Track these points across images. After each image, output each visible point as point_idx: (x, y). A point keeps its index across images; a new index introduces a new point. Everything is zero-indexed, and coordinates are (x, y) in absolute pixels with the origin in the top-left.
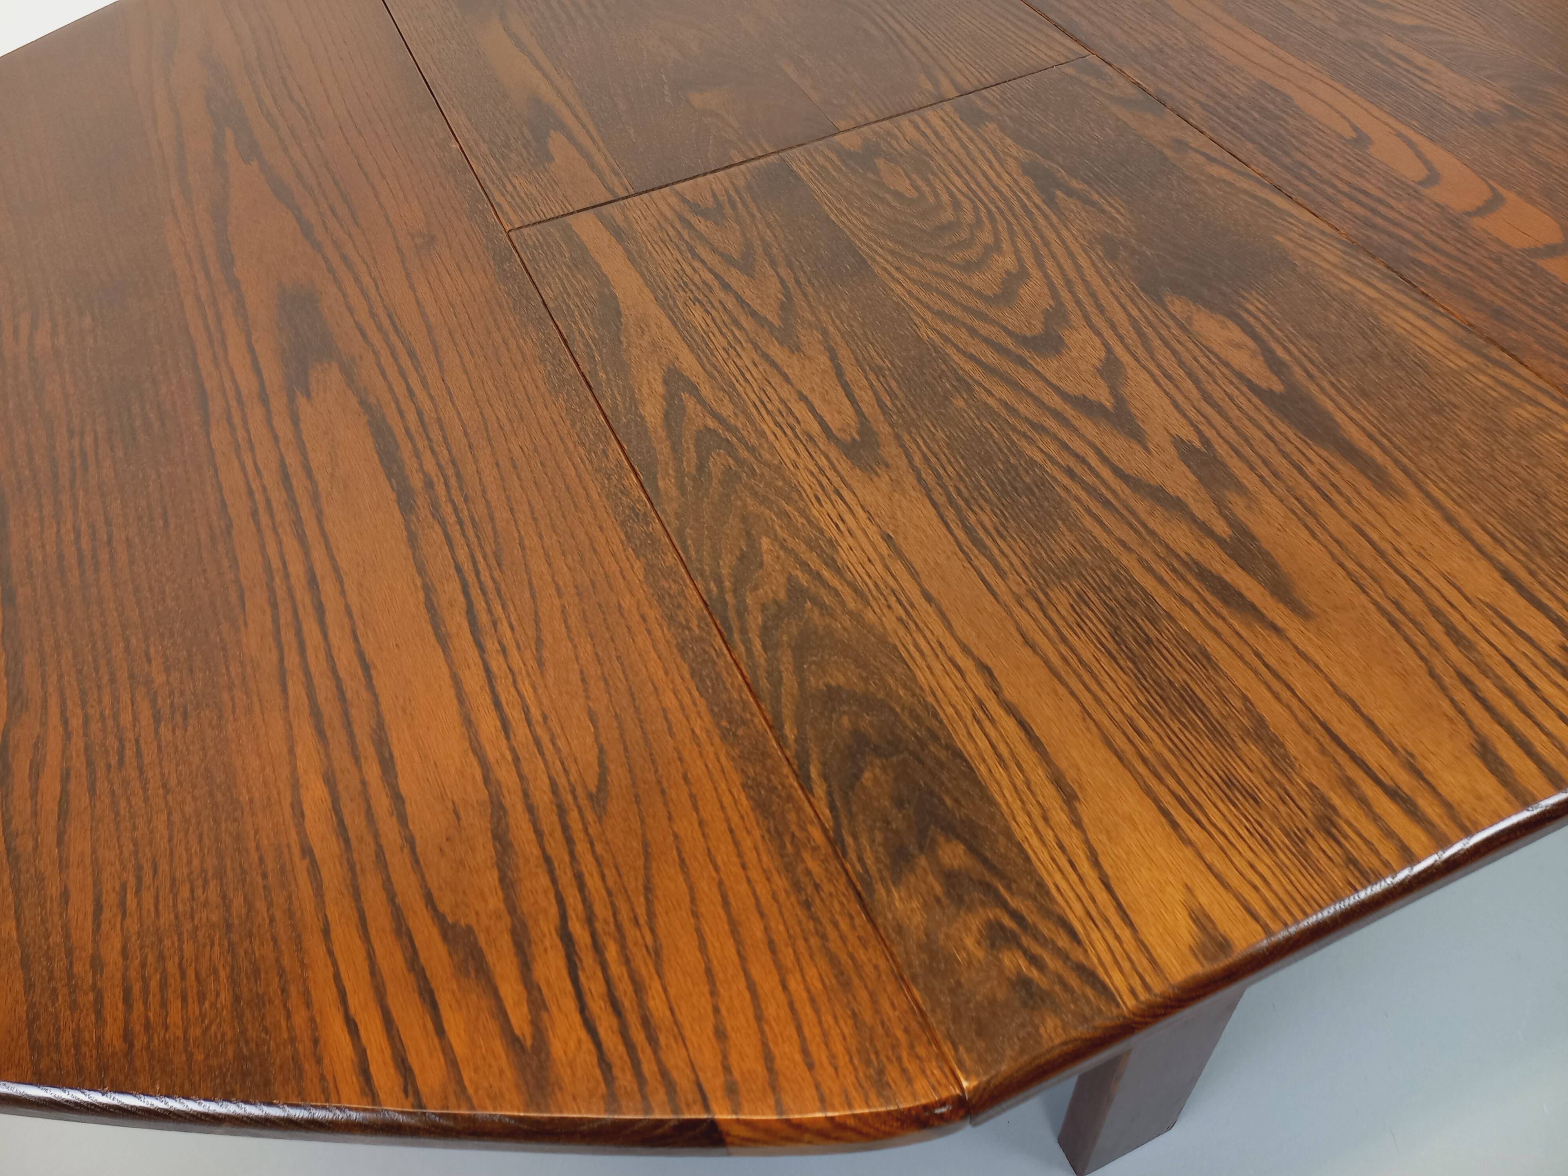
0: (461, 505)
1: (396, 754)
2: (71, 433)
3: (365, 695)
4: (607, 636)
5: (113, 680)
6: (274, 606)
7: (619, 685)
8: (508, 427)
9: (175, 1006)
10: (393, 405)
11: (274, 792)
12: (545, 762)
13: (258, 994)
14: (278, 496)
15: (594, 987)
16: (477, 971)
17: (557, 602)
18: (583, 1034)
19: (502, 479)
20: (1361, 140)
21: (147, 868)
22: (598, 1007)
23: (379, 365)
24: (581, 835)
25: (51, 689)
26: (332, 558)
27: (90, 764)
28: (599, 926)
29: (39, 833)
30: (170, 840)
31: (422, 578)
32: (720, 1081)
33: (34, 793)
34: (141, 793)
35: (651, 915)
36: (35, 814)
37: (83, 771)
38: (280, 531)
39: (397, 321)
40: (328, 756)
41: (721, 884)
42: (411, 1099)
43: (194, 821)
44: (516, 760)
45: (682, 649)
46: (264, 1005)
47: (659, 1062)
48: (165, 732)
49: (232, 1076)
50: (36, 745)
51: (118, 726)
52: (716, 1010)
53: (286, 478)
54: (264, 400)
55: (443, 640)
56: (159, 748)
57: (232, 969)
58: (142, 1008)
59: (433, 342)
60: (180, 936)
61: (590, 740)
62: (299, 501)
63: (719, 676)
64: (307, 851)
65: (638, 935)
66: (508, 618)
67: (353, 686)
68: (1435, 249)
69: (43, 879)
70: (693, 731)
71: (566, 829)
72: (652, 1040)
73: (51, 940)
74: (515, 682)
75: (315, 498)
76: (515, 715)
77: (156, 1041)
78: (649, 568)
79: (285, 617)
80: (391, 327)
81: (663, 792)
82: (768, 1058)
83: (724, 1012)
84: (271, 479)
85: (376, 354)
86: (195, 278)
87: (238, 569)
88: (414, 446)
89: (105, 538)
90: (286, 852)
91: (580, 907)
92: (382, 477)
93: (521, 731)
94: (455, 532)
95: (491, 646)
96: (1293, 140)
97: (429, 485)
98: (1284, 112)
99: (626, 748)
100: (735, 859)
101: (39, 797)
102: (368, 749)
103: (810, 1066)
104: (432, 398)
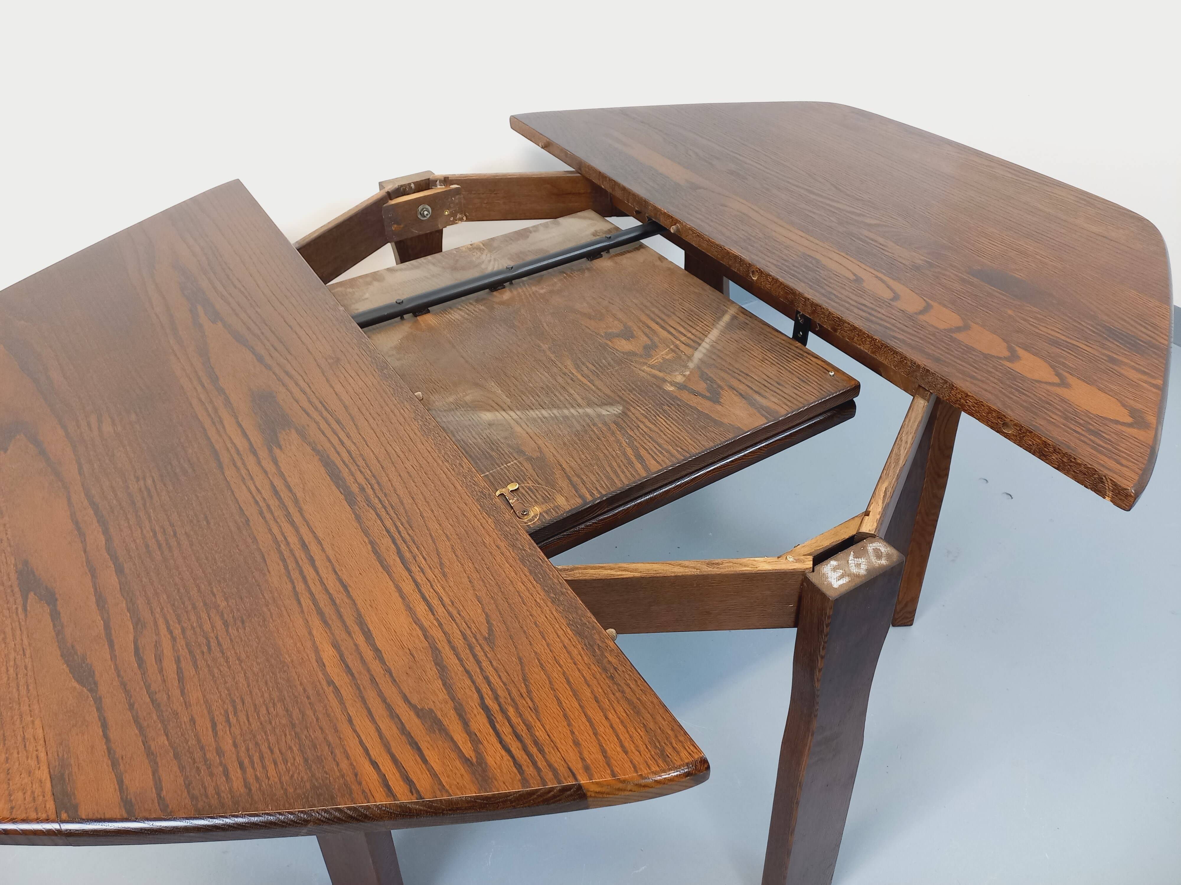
0: (383, 499)
1: (371, 629)
2: (138, 479)
3: (346, 600)
4: (480, 558)
5: (194, 607)
6: (284, 560)
7: (491, 582)
8: (402, 456)
9: (271, 768)
10: (332, 449)
11: (305, 655)
12: (456, 623)
13: (317, 756)
14: (273, 503)
15: (505, 730)
16: (439, 730)
17: (448, 543)
18: (503, 753)
19: (404, 483)
20: (858, 280)
21: (238, 701)
22: (509, 739)
23: (320, 429)
24: (484, 658)
25: (157, 616)
26: (313, 532)
27: (191, 652)
28: (502, 700)
29: (169, 690)
30: (249, 686)
31: (368, 538)
32: (580, 765)
33: (161, 671)
34: (225, 664)
35: (529, 692)
36: (164, 681)
37: (188, 656)
38: (279, 521)
39: (325, 404)
40: (333, 634)
41: (564, 674)
42: (415, 795)
43: (260, 675)
44: (440, 625)
45: (522, 561)
46: (322, 761)
47: (547, 761)
48: (233, 631)
49: (312, 797)
50: (156, 646)
51: (203, 631)
52: (572, 733)
53: (276, 493)
54: (255, 453)
55: (386, 569)
56: (231, 640)
57: (300, 746)
58: (252, 770)
59: (350, 415)
60: (266, 733)
61: (479, 611)
62: (286, 504)
63: (545, 572)
64: (331, 683)
65: (524, 702)
66: (421, 554)
67: (340, 597)
68: (903, 331)
69: (178, 714)
70: (536, 601)
71: (475, 656)
72: (541, 751)
73: (189, 743)
74: (432, 586)
75: (296, 501)
76: (435, 602)
77: (264, 786)
78: (497, 522)
79: (291, 565)
80: (323, 408)
81: (525, 632)
82: (604, 752)
83: (576, 733)
84: (267, 493)
85: (317, 423)
86: (195, 388)
87: (257, 542)
88: (350, 470)
89: (172, 533)
90: (318, 684)
91: (490, 693)
92: (334, 488)
93: (440, 610)
94: (383, 513)
95: (414, 569)
96: (824, 281)
97: (362, 489)
98: (818, 267)
99: (500, 614)
100: (570, 660)
101: (164, 672)
102: (355, 628)
103: (626, 752)
104: (354, 444)
